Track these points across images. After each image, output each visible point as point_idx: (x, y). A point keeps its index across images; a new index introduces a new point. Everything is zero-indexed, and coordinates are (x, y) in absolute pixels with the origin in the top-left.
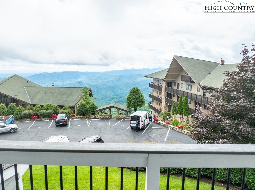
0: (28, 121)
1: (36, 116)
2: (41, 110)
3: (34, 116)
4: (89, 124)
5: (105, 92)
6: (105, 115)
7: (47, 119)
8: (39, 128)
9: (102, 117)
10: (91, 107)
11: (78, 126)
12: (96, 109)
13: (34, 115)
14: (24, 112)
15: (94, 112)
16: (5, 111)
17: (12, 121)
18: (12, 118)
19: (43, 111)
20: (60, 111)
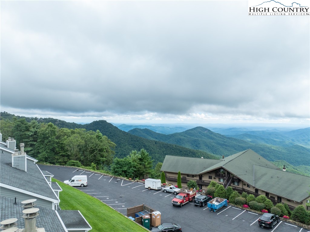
0: (240, 208)
2: (253, 201)
3: (246, 205)
7: (257, 212)
8: (243, 221)
13: (246, 204)
14: (237, 198)
16: (222, 193)
17: (224, 205)
18: (225, 202)
19: (255, 202)
20: (272, 208)
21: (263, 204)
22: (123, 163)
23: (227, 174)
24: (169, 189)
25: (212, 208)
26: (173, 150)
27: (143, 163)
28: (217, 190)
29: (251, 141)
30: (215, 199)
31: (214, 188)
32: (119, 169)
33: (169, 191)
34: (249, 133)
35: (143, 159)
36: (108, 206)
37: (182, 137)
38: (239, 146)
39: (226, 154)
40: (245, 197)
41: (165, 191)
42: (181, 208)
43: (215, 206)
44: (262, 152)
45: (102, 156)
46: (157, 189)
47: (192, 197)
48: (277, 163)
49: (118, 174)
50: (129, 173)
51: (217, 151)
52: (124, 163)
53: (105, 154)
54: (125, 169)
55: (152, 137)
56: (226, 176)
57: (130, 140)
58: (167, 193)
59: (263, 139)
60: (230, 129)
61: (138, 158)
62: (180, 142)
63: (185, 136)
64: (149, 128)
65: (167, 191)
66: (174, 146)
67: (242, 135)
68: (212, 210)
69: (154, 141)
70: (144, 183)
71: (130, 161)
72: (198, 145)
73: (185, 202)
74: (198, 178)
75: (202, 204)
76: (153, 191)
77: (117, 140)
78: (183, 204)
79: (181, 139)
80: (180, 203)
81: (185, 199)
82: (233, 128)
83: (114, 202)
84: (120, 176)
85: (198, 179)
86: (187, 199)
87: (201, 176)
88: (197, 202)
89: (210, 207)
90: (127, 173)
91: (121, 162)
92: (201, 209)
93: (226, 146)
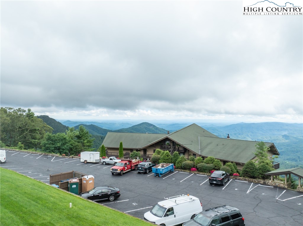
0: (187, 172)
1: (195, 169)
2: (201, 163)
3: (194, 169)
4: (251, 190)
6: (279, 182)
7: (206, 174)
8: (192, 182)
9: (275, 184)
10: (260, 168)
11: (235, 189)
12: (267, 172)
13: (194, 167)
14: (184, 162)
15: (264, 175)
16: (168, 158)
17: (171, 170)
18: (172, 166)
19: (203, 164)
20: (221, 168)
21: (211, 164)
22: (56, 138)
23: (172, 145)
24: (109, 160)
25: (157, 173)
27: (81, 140)
28: (162, 157)
30: (161, 164)
31: (159, 155)
32: (51, 146)
33: (109, 162)
35: (82, 136)
36: (25, 176)
40: (193, 160)
41: (104, 164)
42: (121, 177)
43: (161, 170)
45: (34, 138)
46: (94, 162)
47: (135, 164)
49: (49, 150)
50: (63, 149)
52: (58, 139)
53: (38, 136)
54: (59, 145)
55: (98, 133)
56: (172, 147)
58: (107, 165)
61: (75, 135)
64: (95, 124)
65: (107, 162)
68: (157, 176)
69: (100, 136)
70: (80, 159)
71: (65, 137)
73: (127, 170)
75: (146, 171)
76: (90, 164)
78: (124, 172)
80: (120, 170)
81: (126, 167)
83: (38, 175)
84: (51, 153)
85: (143, 153)
86: (129, 167)
87: (145, 150)
88: (140, 168)
89: (155, 172)
90: (61, 150)
91: (53, 138)
92: (145, 176)
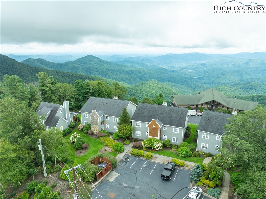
5: (229, 76)
26: (74, 78)
29: (130, 66)
34: (128, 59)
37: (76, 65)
38: (123, 70)
39: (114, 77)
44: (139, 74)
48: (151, 81)
51: (107, 75)
55: (47, 67)
57: (31, 72)
59: (139, 64)
60: (114, 56)
62: (75, 69)
63: (78, 64)
66: (74, 74)
67: (123, 61)
72: (91, 72)
74: (196, 106)
77: (18, 72)
79: (75, 67)
82: (115, 55)
93: (113, 70)
